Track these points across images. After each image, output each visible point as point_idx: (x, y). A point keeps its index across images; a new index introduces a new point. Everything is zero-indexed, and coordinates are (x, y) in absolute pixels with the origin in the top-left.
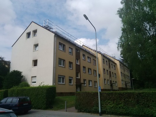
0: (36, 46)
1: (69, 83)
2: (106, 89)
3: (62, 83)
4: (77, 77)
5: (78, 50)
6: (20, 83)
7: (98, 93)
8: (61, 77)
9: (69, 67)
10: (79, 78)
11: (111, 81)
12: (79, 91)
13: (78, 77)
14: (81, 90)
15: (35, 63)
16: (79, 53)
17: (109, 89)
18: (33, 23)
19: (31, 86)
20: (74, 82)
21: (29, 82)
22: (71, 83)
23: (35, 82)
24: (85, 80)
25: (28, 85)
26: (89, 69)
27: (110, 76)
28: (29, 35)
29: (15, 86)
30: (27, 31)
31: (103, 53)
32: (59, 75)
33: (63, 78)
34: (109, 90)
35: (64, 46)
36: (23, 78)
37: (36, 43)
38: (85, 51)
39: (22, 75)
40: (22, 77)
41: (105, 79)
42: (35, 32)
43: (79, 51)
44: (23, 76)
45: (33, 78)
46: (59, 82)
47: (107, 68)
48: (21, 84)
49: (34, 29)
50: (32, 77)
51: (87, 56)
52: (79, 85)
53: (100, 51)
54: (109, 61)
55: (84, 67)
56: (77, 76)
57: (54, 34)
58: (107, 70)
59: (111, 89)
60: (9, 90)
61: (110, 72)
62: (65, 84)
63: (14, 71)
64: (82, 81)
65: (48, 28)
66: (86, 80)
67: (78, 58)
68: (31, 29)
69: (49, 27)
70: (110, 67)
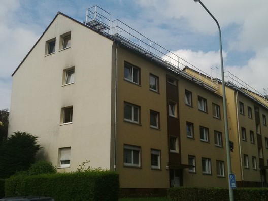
0: (69, 71)
1: (152, 165)
2: (248, 182)
3: (135, 163)
4: (172, 151)
5: (172, 81)
6: (33, 163)
7: (228, 191)
8: (131, 150)
9: (152, 124)
10: (177, 151)
11: (262, 161)
12: (176, 185)
13: (175, 149)
14: (181, 184)
15: (68, 114)
16: (177, 87)
17: (257, 182)
18: (60, 16)
19: (59, 171)
20: (163, 162)
21: (55, 162)
22: (157, 165)
23: (68, 162)
24: (191, 158)
25: (50, 169)
26: (202, 128)
27: (260, 147)
28: (51, 44)
29: (19, 171)
30: (48, 36)
31: (240, 86)
32: (125, 144)
33: (135, 151)
34: (257, 184)
35: (137, 70)
36: (39, 151)
37: (70, 66)
38: (192, 82)
39: (36, 144)
40: (38, 148)
41: (245, 156)
42: (66, 37)
43: (174, 84)
44: (38, 146)
45: (62, 151)
46: (127, 162)
47: (250, 125)
48: (34, 166)
49: (64, 31)
50: (61, 149)
51: (195, 94)
52: (177, 169)
53: (231, 81)
54: (255, 108)
55: (190, 124)
56: (171, 146)
57: (111, 43)
58: (252, 133)
59: (263, 181)
60: (7, 180)
61: (259, 137)
62: (141, 168)
63: (19, 135)
64: (185, 161)
65: (96, 27)
66: (195, 156)
67: (172, 100)
68: (55, 33)
69: (99, 24)
70: (258, 123)
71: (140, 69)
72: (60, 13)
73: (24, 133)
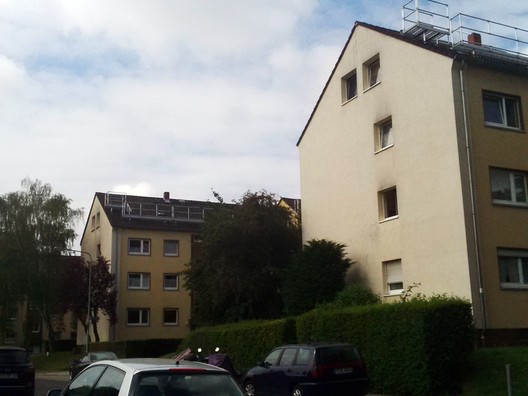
0: (384, 126)
3: (526, 282)
6: (340, 290)
8: (516, 258)
15: (389, 201)
18: (360, 29)
19: (390, 301)
21: (378, 286)
23: (399, 285)
25: (369, 297)
28: (350, 82)
29: (321, 302)
30: (343, 71)
32: (499, 248)
33: (523, 259)
36: (350, 270)
37: (384, 116)
39: (344, 258)
40: (347, 264)
42: (373, 65)
44: (348, 260)
45: (390, 268)
46: (508, 280)
48: (341, 294)
49: (367, 56)
50: (386, 263)
60: (298, 318)
63: (314, 244)
65: (422, 38)
69: (426, 31)
71: (519, 98)
72: (359, 24)
73: (323, 241)
